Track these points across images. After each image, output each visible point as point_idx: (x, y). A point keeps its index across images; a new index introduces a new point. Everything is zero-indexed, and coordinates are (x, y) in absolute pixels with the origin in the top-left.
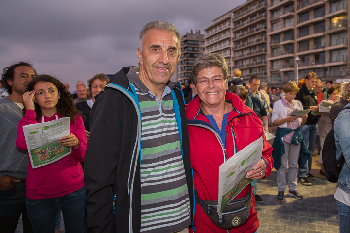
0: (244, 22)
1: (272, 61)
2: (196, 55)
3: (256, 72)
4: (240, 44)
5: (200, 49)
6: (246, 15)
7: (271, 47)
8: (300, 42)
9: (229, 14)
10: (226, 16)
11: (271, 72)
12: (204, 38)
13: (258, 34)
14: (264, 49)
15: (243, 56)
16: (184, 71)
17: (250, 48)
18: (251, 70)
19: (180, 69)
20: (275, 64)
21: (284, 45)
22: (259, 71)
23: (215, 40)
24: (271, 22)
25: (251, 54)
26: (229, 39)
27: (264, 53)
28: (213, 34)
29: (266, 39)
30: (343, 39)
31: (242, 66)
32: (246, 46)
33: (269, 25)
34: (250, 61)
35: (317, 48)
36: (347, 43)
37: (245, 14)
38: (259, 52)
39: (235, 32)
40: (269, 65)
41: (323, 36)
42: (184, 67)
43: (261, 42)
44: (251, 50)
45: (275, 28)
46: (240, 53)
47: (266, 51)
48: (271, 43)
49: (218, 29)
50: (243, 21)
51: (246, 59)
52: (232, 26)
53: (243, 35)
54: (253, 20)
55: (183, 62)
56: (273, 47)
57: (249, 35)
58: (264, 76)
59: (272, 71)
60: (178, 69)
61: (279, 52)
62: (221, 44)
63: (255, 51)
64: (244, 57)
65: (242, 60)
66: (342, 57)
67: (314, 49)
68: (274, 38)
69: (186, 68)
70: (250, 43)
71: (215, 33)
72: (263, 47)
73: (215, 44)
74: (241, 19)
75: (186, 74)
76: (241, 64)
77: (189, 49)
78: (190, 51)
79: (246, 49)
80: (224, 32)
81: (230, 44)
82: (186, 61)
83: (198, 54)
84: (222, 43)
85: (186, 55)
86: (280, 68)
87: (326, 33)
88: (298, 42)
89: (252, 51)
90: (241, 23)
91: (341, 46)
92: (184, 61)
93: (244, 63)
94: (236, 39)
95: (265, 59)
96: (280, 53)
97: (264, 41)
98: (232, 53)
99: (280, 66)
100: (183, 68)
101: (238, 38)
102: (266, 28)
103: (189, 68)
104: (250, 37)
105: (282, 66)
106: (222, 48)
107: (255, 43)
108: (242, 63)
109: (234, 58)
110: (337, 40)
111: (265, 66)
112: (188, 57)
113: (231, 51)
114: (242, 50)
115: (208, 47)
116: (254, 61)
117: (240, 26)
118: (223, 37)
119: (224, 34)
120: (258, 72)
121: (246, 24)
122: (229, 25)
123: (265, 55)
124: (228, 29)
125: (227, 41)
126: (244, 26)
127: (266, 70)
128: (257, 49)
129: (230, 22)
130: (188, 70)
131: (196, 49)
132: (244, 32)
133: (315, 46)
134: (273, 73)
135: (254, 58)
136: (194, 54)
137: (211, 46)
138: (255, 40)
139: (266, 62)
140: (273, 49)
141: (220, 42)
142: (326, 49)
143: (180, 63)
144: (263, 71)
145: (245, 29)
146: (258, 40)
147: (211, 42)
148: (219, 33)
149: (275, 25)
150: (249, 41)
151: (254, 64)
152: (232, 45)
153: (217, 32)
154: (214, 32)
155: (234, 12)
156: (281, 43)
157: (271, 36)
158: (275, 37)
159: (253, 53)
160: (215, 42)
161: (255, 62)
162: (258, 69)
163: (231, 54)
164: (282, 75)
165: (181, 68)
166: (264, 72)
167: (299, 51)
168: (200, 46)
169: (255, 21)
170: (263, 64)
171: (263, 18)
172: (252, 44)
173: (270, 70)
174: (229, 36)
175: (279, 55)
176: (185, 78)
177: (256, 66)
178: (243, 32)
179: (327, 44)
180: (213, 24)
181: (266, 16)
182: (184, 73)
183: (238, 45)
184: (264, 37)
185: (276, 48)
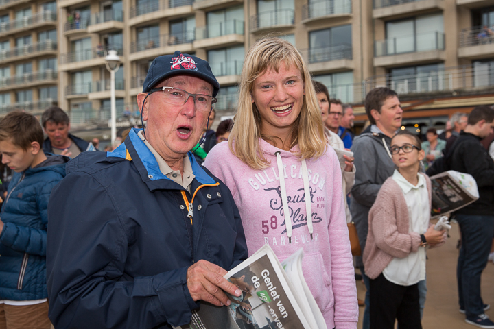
1: (71, 74)
3: (31, 99)
7: (68, 37)
8: (138, 28)
11: (69, 100)
14: (49, 42)
17: (15, 37)
18: (16, 93)
20: (78, 77)
21: (100, 33)
22: (39, 96)
25: (16, 53)
27: (49, 51)
29: (55, 17)
30: (235, 21)
32: (4, 31)
34: (15, 72)
35: (177, 42)
36: (244, 34)
38: (38, 48)
41: (191, 16)
44: (16, 44)
47: (55, 47)
51: (4, 66)
56: (72, 39)
59: (70, 96)
61: (87, 50)
63: (27, 46)
66: (232, 65)
67: (170, 44)
70: (15, 25)
72: (48, 38)
79: (4, 40)
86: (90, 91)
87: (196, 6)
88: (132, 27)
89: (21, 45)
91: (231, 38)
95: (53, 67)
96: (89, 53)
97: (49, 21)
99: (90, 84)
104: (15, 9)
105: (94, 86)
107: (27, 26)
110: (221, 24)
111: (54, 85)
116: (25, 71)
123: (53, 56)
128: (32, 41)
133: (173, 39)
134: (73, 102)
135: (25, 63)
138: (26, 18)
139: (55, 76)
140: (72, 44)
142: (197, 45)
144: (48, 97)
146: (36, 19)
150: (11, 20)
151: (26, 80)
157: (68, 9)
159: (23, 50)
161: (27, 75)
162: (34, 93)
164: (96, 106)
166: (51, 100)
167: (135, 48)
170: (49, 80)
172: (19, 28)
173: (66, 94)
175: (87, 58)
177: (29, 84)
179: (200, 33)
184: (49, 12)
185: (80, 40)
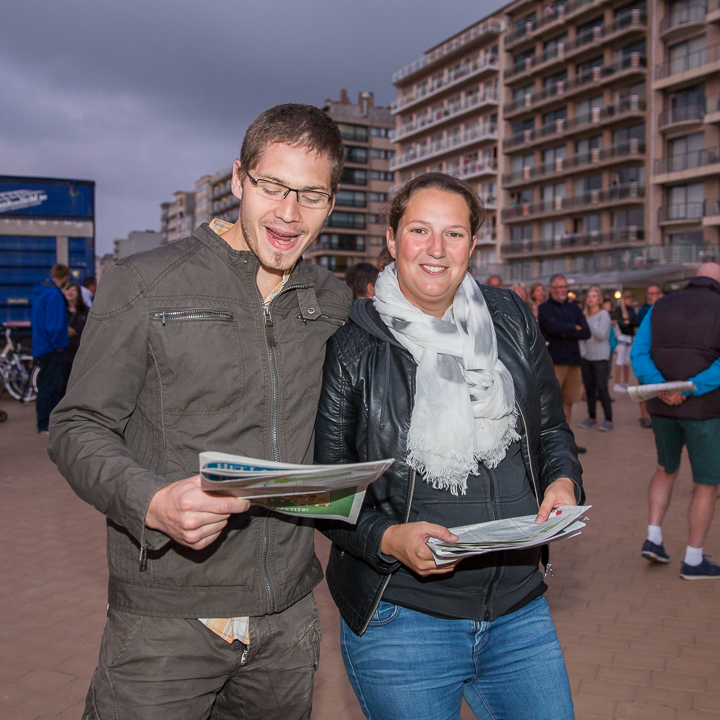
0: (551, 47)
1: (667, 188)
2: (358, 175)
3: (599, 227)
4: (532, 126)
5: (373, 154)
6: (561, 20)
7: (663, 134)
9: (490, 21)
10: (481, 31)
11: (663, 229)
12: (393, 112)
13: (610, 86)
14: (634, 142)
15: (543, 170)
17: (575, 139)
18: (576, 219)
20: (678, 197)
22: (612, 224)
23: (432, 118)
24: (664, 40)
25: (576, 162)
26: (489, 111)
27: (634, 155)
28: (429, 95)
29: (643, 105)
31: (542, 207)
32: (560, 132)
33: (655, 51)
34: (573, 190)
37: (555, 16)
38: (612, 152)
39: (515, 87)
40: (653, 202)
43: (618, 116)
44: (576, 149)
45: (678, 64)
46: (533, 162)
47: (642, 149)
48: (663, 119)
49: (448, 79)
50: (545, 45)
51: (555, 182)
52: (503, 63)
53: (544, 95)
54: (590, 38)
56: (669, 136)
57: (572, 91)
58: (633, 242)
59: (666, 223)
61: (699, 152)
62: (456, 131)
63: (596, 152)
64: (549, 175)
65: (541, 185)
68: (674, 101)
70: (576, 121)
71: (437, 91)
72: (630, 136)
73: (434, 132)
74: (538, 38)
75: (324, 239)
76: (536, 201)
79: (557, 145)
80: (470, 86)
81: (492, 130)
84: (462, 127)
86: (704, 214)
89: (583, 150)
90: (539, 52)
93: (548, 196)
94: (519, 110)
95: (636, 179)
96: (705, 156)
97: (634, 111)
98: (501, 159)
99: (704, 204)
101: (529, 106)
102: (643, 62)
104: (576, 99)
106: (463, 144)
107: (596, 122)
108: (542, 196)
109: (507, 178)
111: (639, 207)
113: (495, 155)
114: (542, 149)
115: (405, 143)
116: (589, 187)
117: (534, 63)
118: (465, 104)
119: (470, 93)
120: (606, 229)
121: (561, 52)
122: (492, 61)
123: (638, 163)
124: (488, 76)
125: (481, 120)
126: (551, 61)
127: (641, 221)
128: (605, 143)
129: (495, 50)
131: (360, 154)
132: (549, 86)
134: (670, 232)
135: (591, 176)
136: (354, 170)
137: (419, 137)
138: (596, 111)
139: (641, 192)
140: (669, 141)
141: (452, 125)
145: (557, 72)
146: (611, 111)
147: (418, 124)
148: (451, 93)
149: (680, 53)
150: (570, 115)
151: (594, 202)
152: (501, 133)
153: (443, 88)
154: (432, 87)
155: (511, 15)
156: (708, 119)
157: (665, 92)
158: (679, 97)
159: (588, 158)
160: (436, 122)
161: (595, 193)
162: (605, 219)
163: (495, 166)
164: (713, 238)
166: (633, 228)
168: (377, 142)
169: (597, 41)
170: (633, 198)
171: (635, 26)
172: (583, 126)
173: (659, 221)
174: (490, 101)
176: (321, 253)
177: (599, 205)
178: (544, 84)
180: (428, 60)
181: (644, 19)
183: (527, 133)
184: (634, 98)
185: (684, 137)
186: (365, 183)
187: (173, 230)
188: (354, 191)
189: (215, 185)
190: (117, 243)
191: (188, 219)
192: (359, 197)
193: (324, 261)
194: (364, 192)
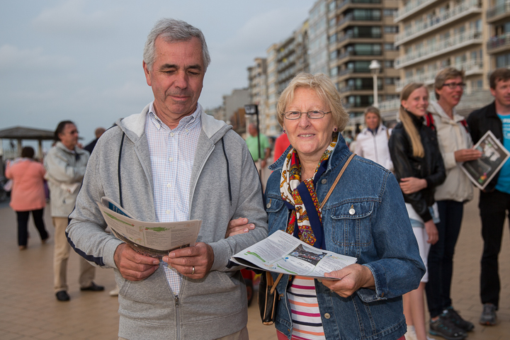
2: (375, 31)
16: (345, 74)
19: (335, 71)
42: (346, 64)
55: (343, 51)
60: (330, 71)
69: (351, 66)
75: (351, 83)
77: (357, 13)
78: (361, 19)
82: (350, 49)
83: (379, 27)
85: (350, 32)
92: (346, 47)
100: (343, 68)
103: (358, 65)
112: (354, 36)
130: (355, 71)
136: (370, 27)
143: (334, 55)
165: (339, 68)
182: (347, 81)
186: (380, 36)
187: (255, 86)
188: (372, 44)
189: (278, 51)
190: (225, 98)
191: (263, 77)
192: (377, 48)
193: (352, 100)
194: (380, 44)
